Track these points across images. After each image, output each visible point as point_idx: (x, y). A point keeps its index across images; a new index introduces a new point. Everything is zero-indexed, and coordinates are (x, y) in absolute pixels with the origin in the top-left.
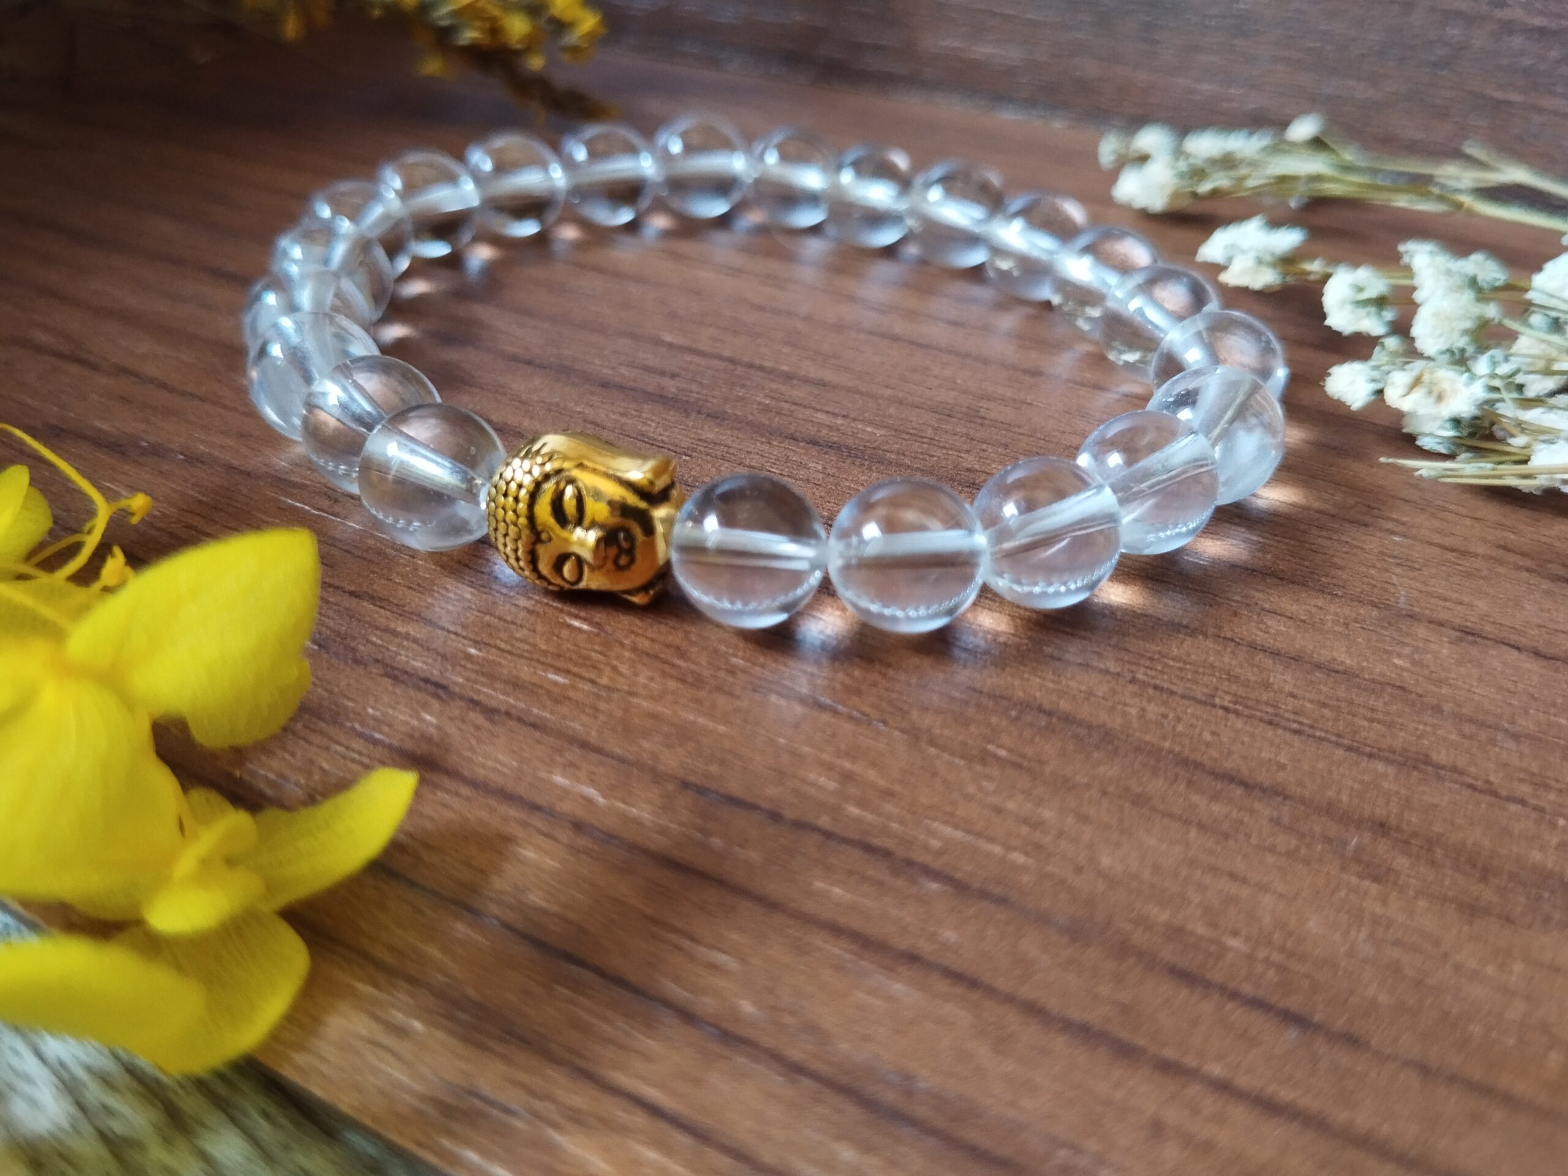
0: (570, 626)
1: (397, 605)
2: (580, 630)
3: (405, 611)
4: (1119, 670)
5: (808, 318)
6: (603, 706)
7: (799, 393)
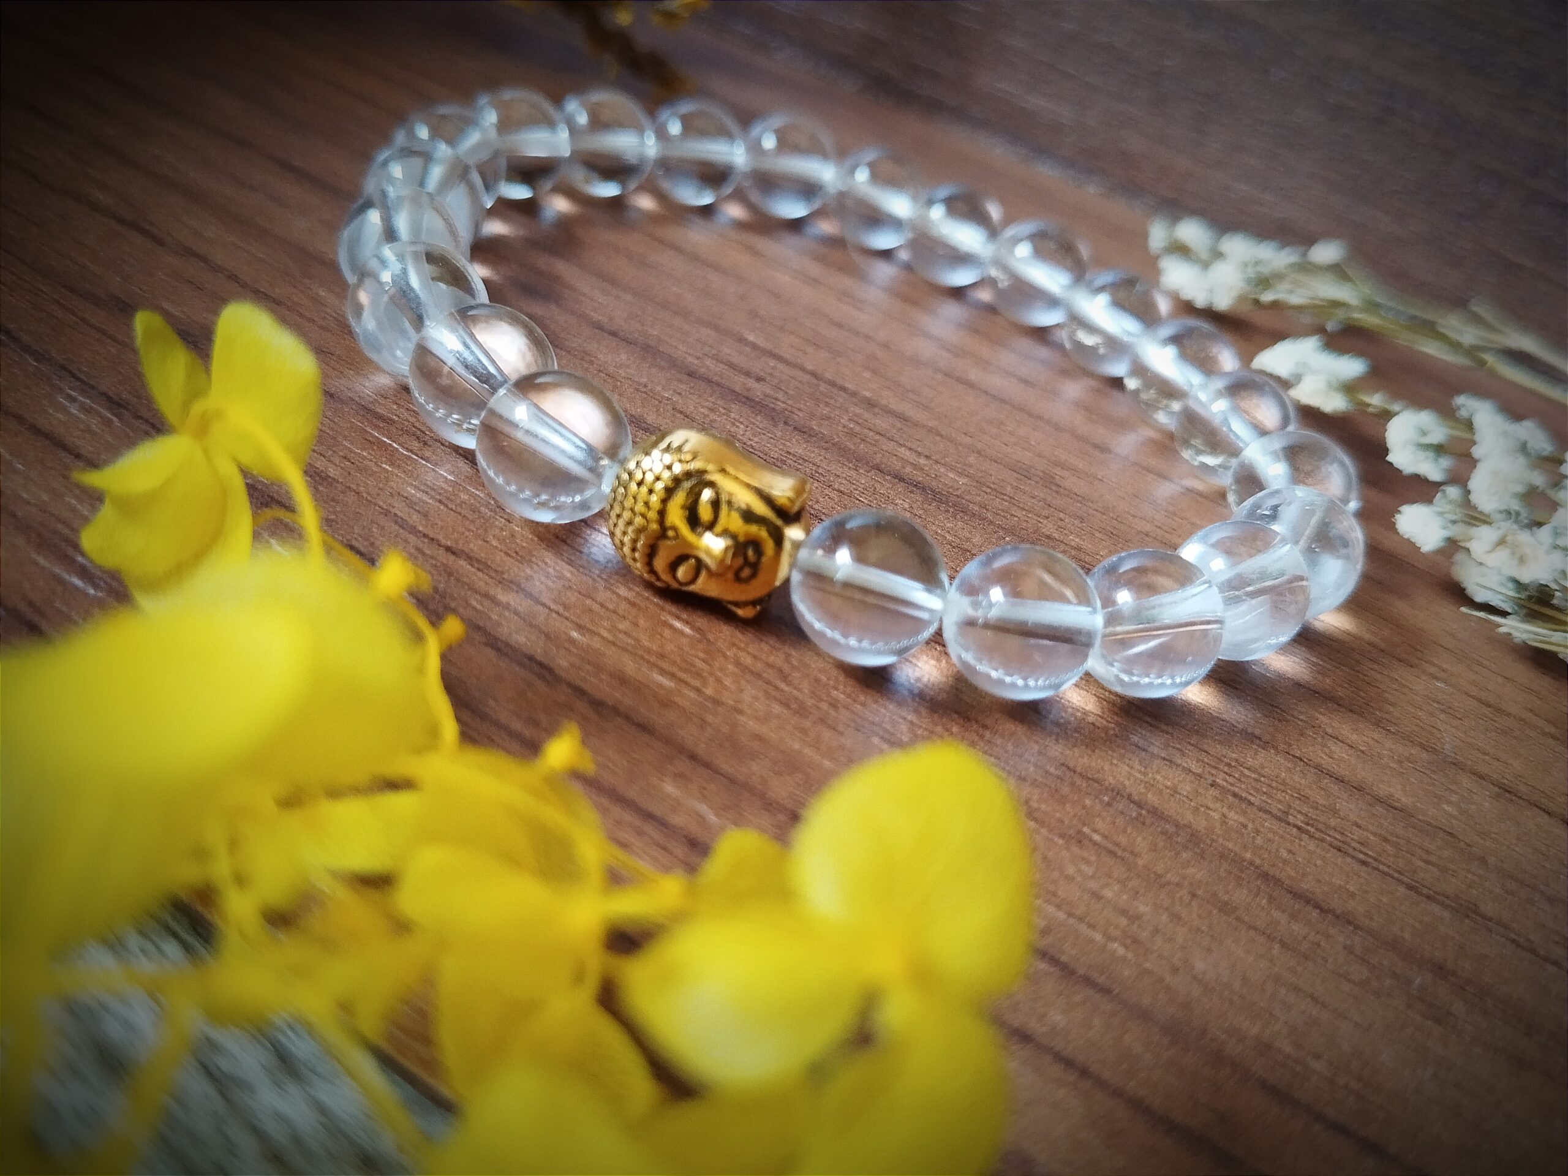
0: (671, 627)
1: (496, 571)
2: (682, 633)
3: (503, 579)
4: (1199, 771)
5: (886, 346)
6: (710, 718)
7: (882, 423)
